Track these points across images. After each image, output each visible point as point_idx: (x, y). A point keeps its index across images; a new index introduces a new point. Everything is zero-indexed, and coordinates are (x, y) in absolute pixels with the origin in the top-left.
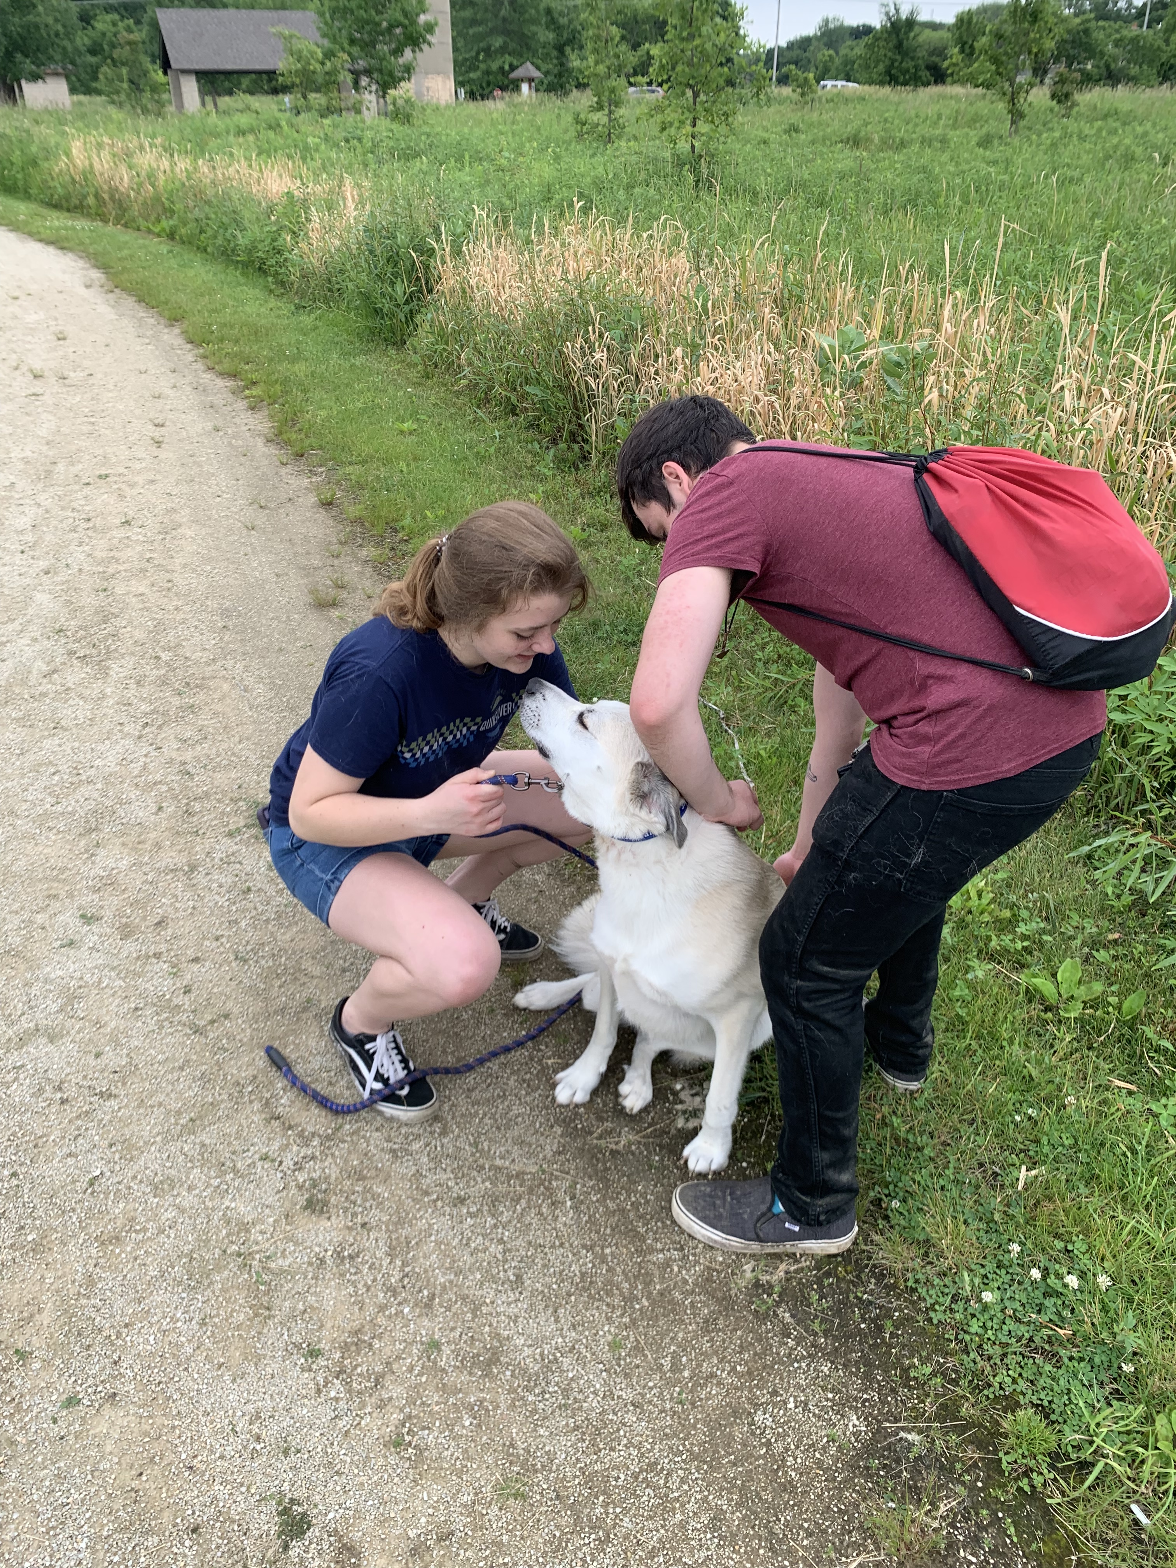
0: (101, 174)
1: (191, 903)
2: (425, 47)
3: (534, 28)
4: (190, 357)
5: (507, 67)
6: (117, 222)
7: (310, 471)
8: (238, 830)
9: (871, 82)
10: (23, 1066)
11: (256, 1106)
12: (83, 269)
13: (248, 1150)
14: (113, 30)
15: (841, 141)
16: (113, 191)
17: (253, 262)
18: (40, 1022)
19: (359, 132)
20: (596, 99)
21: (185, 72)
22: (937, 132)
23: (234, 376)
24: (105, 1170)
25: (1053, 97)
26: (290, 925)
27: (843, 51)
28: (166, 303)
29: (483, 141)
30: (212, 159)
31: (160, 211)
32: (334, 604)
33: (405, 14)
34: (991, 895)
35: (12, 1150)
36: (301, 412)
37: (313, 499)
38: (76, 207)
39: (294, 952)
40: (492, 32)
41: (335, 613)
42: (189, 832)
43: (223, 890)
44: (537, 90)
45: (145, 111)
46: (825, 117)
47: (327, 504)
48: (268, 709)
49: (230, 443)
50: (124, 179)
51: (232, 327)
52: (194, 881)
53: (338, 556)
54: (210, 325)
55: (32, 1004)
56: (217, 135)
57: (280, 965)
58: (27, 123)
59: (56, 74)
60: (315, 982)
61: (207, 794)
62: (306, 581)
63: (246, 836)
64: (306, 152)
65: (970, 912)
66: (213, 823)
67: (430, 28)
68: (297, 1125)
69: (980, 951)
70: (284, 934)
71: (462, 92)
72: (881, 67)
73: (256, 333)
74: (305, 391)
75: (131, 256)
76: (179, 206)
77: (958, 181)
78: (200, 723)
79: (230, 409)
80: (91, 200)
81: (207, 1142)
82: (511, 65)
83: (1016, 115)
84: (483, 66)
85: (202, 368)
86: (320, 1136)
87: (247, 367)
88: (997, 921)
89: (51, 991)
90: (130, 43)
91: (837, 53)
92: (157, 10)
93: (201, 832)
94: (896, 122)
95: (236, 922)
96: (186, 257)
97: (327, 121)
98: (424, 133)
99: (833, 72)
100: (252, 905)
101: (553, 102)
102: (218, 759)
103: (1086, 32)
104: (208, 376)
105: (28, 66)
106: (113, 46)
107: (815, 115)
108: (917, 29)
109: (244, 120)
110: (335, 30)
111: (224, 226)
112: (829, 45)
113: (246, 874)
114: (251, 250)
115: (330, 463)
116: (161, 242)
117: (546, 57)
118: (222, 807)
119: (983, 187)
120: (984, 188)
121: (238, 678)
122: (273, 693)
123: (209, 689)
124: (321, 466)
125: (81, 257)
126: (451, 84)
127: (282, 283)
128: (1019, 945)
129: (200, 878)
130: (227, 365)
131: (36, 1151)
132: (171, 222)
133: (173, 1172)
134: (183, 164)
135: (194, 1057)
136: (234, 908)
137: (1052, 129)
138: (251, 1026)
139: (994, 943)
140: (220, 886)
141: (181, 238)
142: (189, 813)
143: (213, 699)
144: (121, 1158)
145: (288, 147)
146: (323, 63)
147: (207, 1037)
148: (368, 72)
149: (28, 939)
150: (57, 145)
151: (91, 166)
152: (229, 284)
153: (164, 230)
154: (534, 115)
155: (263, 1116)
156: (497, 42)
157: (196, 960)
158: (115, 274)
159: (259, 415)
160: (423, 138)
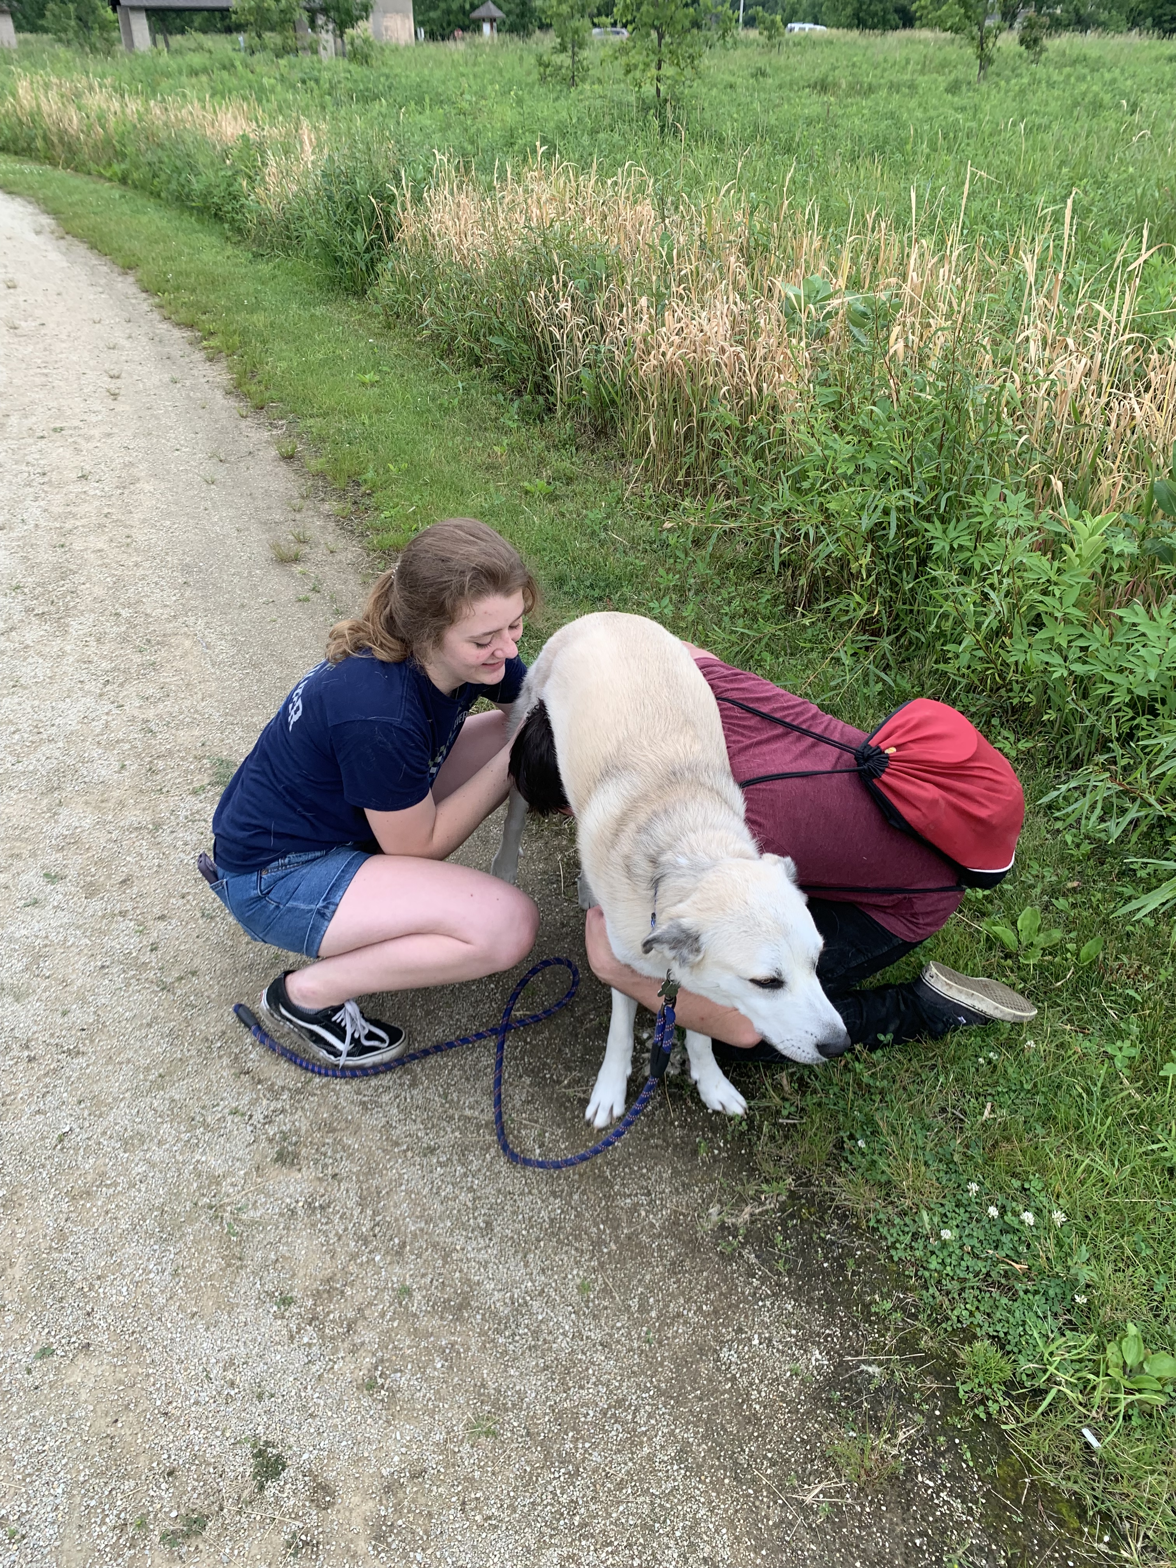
0: (50, 116)
1: (156, 861)
4: (145, 307)
5: (467, 6)
6: (67, 165)
7: (271, 424)
8: (203, 788)
9: (839, 25)
11: (225, 1061)
12: (32, 214)
13: (218, 1105)
15: (809, 86)
16: (62, 133)
17: (209, 208)
19: (316, 73)
20: (559, 40)
21: (134, 9)
22: (905, 77)
23: (191, 326)
24: (75, 1126)
25: (1022, 42)
28: (119, 250)
29: (444, 83)
30: (164, 100)
31: (111, 152)
32: (296, 559)
36: (261, 363)
37: (273, 452)
38: (23, 150)
41: (297, 569)
42: (153, 790)
43: (188, 848)
44: (499, 31)
45: (94, 49)
46: (792, 60)
47: (289, 458)
48: (230, 666)
49: (188, 396)
50: (73, 120)
51: (188, 275)
52: (159, 840)
53: (299, 511)
54: (165, 274)
56: (169, 75)
61: (170, 752)
62: (267, 536)
63: (211, 793)
64: (262, 94)
66: (177, 781)
68: (266, 1080)
71: (422, 32)
72: (849, 10)
73: (213, 282)
74: (264, 342)
75: (82, 201)
76: (130, 150)
77: (926, 127)
78: (162, 680)
79: (187, 360)
80: (39, 143)
81: (177, 1097)
82: (471, 4)
83: (985, 61)
84: (443, 6)
85: (158, 318)
86: (290, 1090)
87: (204, 317)
89: (16, 950)
93: (164, 790)
94: (864, 66)
96: (139, 202)
97: (282, 62)
98: (383, 75)
99: (801, 14)
101: (515, 43)
102: (181, 717)
104: (165, 326)
107: (782, 59)
109: (197, 60)
111: (178, 170)
114: (206, 195)
115: (291, 416)
116: (113, 187)
118: (186, 765)
119: (951, 135)
121: (200, 635)
122: (235, 650)
123: (171, 646)
124: (281, 419)
125: (30, 203)
126: (411, 23)
127: (239, 231)
129: (165, 837)
130: (183, 315)
132: (123, 166)
133: (142, 1127)
134: (134, 106)
135: (162, 1014)
137: (1020, 76)
138: (219, 982)
140: (186, 844)
141: (133, 183)
142: (152, 771)
143: (175, 656)
144: (90, 1115)
145: (243, 88)
147: (174, 994)
148: (324, 10)
151: (39, 106)
152: (184, 231)
153: (115, 174)
154: (496, 57)
155: (233, 1071)
157: (162, 918)
158: (66, 220)
159: (218, 367)
160: (382, 79)
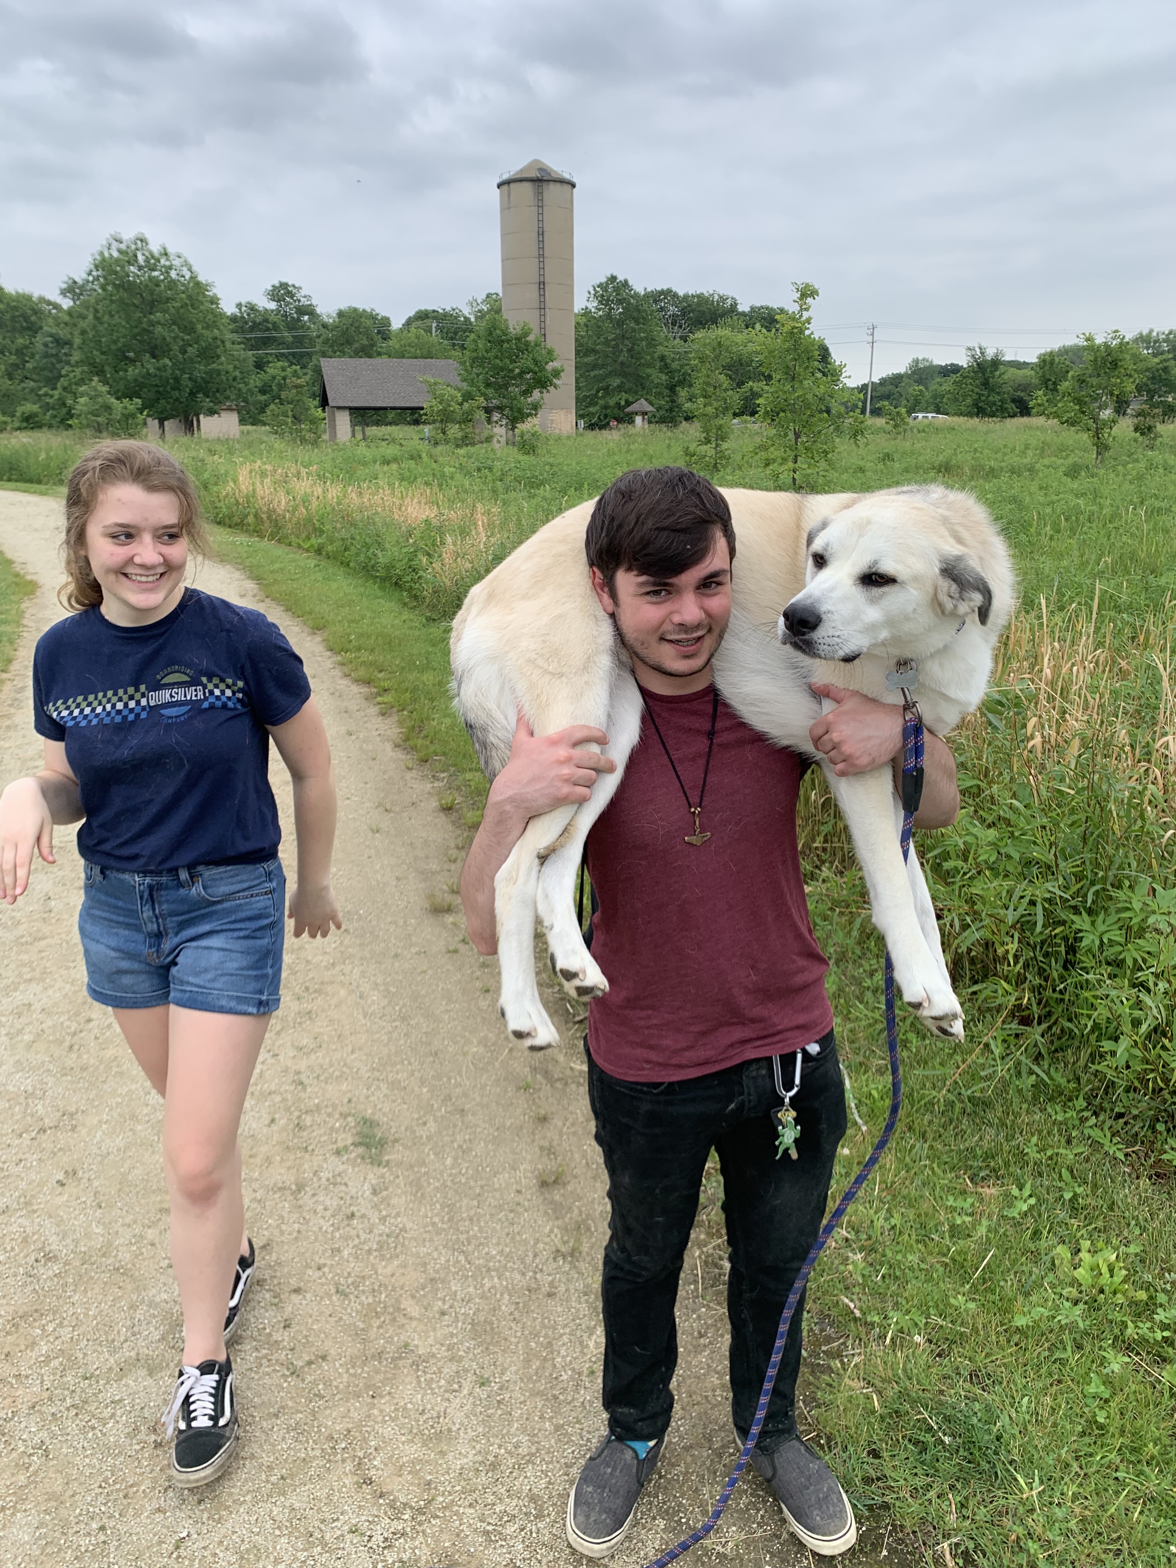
0: (262, 498)
1: (296, 1226)
2: (551, 389)
3: (648, 371)
4: (329, 664)
5: (623, 403)
6: (272, 537)
7: (433, 776)
8: (346, 1148)
9: (961, 414)
10: (120, 1401)
11: (349, 1467)
12: (238, 580)
13: (338, 1519)
14: (283, 374)
15: (934, 468)
16: (271, 512)
17: (391, 577)
18: (141, 1351)
19: (489, 462)
20: (704, 435)
21: (339, 408)
22: (1025, 461)
23: (368, 682)
24: (192, 1532)
25: (1136, 429)
26: (391, 1257)
27: (933, 386)
28: (311, 613)
29: (600, 469)
30: (359, 487)
31: (311, 528)
32: (449, 910)
33: (536, 362)
34: (1124, 1272)
35: (101, 1499)
36: (428, 719)
37: (434, 804)
38: (236, 524)
39: (394, 1290)
40: (610, 374)
41: (450, 919)
42: (299, 1148)
43: (328, 1214)
44: (650, 422)
45: (303, 440)
46: (918, 446)
47: (447, 809)
48: (381, 1018)
49: (361, 748)
50: (282, 502)
51: (369, 637)
52: (301, 1202)
53: (455, 861)
54: (349, 635)
55: (136, 1329)
56: (365, 464)
57: (380, 1302)
58: (202, 453)
59: (230, 409)
60: (414, 1324)
61: (318, 1107)
62: (423, 885)
63: (353, 1155)
64: (442, 481)
65: (1102, 1291)
66: (322, 1139)
67: (557, 373)
68: (390, 1493)
69: (1116, 1338)
70: (385, 1267)
71: (582, 423)
72: (969, 401)
73: (389, 643)
74: (432, 700)
75: (282, 569)
76: (327, 527)
77: (1048, 510)
78: (316, 1030)
79: (362, 714)
80: (251, 519)
81: (297, 1505)
82: (627, 401)
83: (1101, 447)
84: (601, 402)
85: (340, 674)
86: (412, 1508)
87: (380, 675)
88: (1133, 1303)
89: (155, 1316)
90: (296, 387)
91: (927, 388)
92: (322, 359)
93: (310, 1148)
94: (986, 451)
95: (339, 1250)
96: (331, 570)
97: (462, 451)
98: (548, 464)
99: (923, 404)
100: (355, 1232)
101: (664, 433)
102: (331, 1070)
103: (1165, 370)
104: (345, 682)
105: (207, 403)
106: (281, 387)
107: (907, 445)
108: (1002, 368)
109: (390, 451)
110: (474, 375)
111: (367, 546)
112: (919, 382)
113: (352, 1198)
114: (389, 567)
115: (452, 769)
116: (308, 558)
117: (659, 395)
118: (331, 1121)
120: (1074, 518)
121: (355, 984)
122: (386, 1001)
123: (327, 994)
124: (443, 772)
125: (238, 570)
126: (572, 417)
127: (416, 597)
128: (1159, 1335)
129: (306, 1199)
130: (362, 672)
131: (125, 1502)
132: (320, 541)
134: (334, 492)
135: (290, 1404)
136: (337, 1235)
137: (1137, 461)
138: (347, 1371)
139: (1130, 1331)
140: (326, 1209)
141: (327, 554)
142: (299, 1127)
143: (330, 1006)
144: (209, 1518)
145: (427, 475)
146: (461, 404)
147: (303, 1380)
148: (500, 408)
149: (137, 1257)
150: (226, 474)
151: (254, 490)
152: (368, 597)
153: (312, 546)
154: (646, 445)
155: (355, 1479)
156: (616, 382)
157: (297, 1291)
158: (266, 585)
159: (389, 721)
160: (547, 467)
